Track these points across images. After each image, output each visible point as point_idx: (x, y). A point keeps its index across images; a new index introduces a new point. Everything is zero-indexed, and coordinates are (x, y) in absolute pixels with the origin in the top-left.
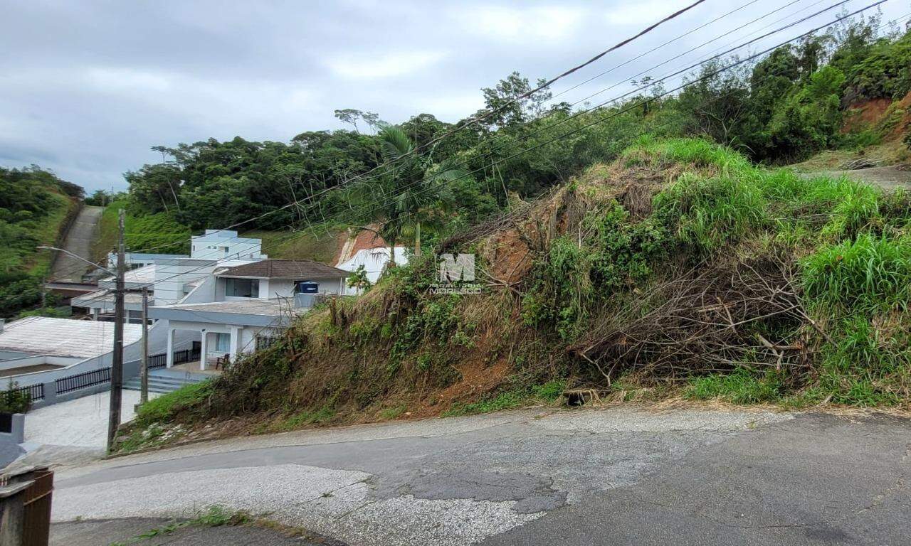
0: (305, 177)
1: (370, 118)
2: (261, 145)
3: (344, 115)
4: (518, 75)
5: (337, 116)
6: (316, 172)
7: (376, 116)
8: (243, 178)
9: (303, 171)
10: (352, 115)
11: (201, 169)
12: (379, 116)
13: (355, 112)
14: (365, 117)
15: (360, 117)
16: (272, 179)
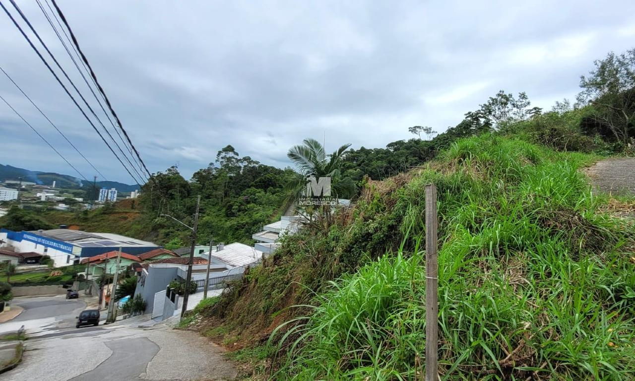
0: (387, 168)
1: (428, 131)
2: (372, 151)
3: (413, 130)
4: (503, 92)
5: (410, 131)
6: (393, 165)
7: (430, 129)
8: (358, 169)
9: (385, 165)
10: (418, 129)
11: (344, 166)
12: (432, 129)
13: (419, 127)
14: (425, 130)
15: (422, 130)
16: (370, 170)
